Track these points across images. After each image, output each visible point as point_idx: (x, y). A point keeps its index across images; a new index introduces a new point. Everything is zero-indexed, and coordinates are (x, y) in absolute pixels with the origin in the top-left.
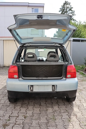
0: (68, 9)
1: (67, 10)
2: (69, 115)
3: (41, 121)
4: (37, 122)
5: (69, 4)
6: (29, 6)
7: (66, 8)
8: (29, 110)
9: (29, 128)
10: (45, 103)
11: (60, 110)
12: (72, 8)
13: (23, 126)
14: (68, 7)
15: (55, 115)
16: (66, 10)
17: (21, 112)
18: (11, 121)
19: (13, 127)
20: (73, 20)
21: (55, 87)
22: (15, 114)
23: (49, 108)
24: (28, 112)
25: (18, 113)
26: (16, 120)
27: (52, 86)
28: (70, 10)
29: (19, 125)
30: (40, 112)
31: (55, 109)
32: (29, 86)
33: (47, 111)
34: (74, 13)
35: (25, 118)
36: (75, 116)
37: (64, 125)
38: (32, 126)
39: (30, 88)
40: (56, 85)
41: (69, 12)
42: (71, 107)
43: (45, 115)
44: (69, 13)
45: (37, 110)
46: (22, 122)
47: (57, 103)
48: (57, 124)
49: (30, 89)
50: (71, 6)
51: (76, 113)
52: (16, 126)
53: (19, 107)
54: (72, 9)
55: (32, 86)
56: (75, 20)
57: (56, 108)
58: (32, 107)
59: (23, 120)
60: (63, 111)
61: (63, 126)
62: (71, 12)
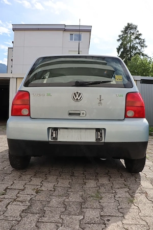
0: (133, 37)
1: (132, 39)
2: (130, 192)
3: (70, 199)
4: (61, 200)
5: (136, 29)
6: (65, 30)
7: (129, 35)
8: (48, 182)
9: (42, 208)
10: (83, 174)
11: (113, 184)
12: (140, 35)
13: (29, 204)
14: (133, 34)
15: (100, 191)
16: (130, 38)
17: (31, 183)
18: (6, 196)
19: (9, 204)
20: (143, 55)
21: (101, 134)
22: (19, 185)
23: (90, 181)
24: (45, 184)
25: (25, 184)
26: (18, 195)
27: (95, 131)
28: (137, 38)
29: (22, 202)
30: (69, 186)
31: (101, 183)
32: (49, 128)
33: (85, 184)
34: (145, 43)
35: (37, 192)
36: (144, 195)
37: (119, 207)
38: (50, 205)
39: (52, 133)
40: (105, 129)
41: (135, 42)
42: (135, 181)
43: (80, 191)
44: (135, 44)
45: (64, 183)
46: (29, 199)
47: (107, 174)
48: (104, 205)
49: (52, 135)
50: (138, 31)
51: (147, 190)
52: (15, 203)
53: (29, 176)
54: (140, 37)
55: (56, 129)
56: (146, 55)
57: (104, 181)
58: (55, 177)
59: (33, 196)
60: (117, 186)
61: (117, 208)
62: (138, 41)
